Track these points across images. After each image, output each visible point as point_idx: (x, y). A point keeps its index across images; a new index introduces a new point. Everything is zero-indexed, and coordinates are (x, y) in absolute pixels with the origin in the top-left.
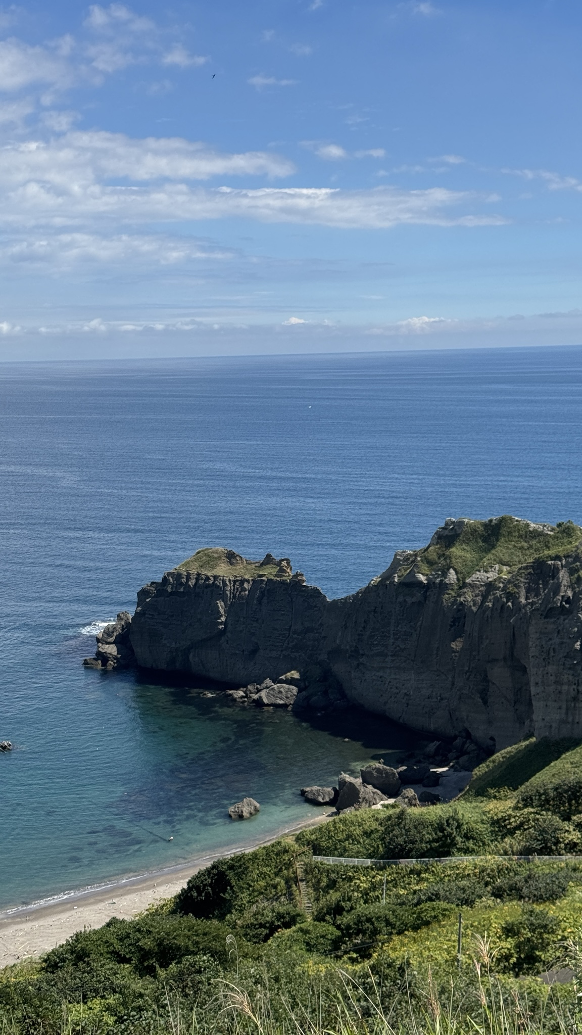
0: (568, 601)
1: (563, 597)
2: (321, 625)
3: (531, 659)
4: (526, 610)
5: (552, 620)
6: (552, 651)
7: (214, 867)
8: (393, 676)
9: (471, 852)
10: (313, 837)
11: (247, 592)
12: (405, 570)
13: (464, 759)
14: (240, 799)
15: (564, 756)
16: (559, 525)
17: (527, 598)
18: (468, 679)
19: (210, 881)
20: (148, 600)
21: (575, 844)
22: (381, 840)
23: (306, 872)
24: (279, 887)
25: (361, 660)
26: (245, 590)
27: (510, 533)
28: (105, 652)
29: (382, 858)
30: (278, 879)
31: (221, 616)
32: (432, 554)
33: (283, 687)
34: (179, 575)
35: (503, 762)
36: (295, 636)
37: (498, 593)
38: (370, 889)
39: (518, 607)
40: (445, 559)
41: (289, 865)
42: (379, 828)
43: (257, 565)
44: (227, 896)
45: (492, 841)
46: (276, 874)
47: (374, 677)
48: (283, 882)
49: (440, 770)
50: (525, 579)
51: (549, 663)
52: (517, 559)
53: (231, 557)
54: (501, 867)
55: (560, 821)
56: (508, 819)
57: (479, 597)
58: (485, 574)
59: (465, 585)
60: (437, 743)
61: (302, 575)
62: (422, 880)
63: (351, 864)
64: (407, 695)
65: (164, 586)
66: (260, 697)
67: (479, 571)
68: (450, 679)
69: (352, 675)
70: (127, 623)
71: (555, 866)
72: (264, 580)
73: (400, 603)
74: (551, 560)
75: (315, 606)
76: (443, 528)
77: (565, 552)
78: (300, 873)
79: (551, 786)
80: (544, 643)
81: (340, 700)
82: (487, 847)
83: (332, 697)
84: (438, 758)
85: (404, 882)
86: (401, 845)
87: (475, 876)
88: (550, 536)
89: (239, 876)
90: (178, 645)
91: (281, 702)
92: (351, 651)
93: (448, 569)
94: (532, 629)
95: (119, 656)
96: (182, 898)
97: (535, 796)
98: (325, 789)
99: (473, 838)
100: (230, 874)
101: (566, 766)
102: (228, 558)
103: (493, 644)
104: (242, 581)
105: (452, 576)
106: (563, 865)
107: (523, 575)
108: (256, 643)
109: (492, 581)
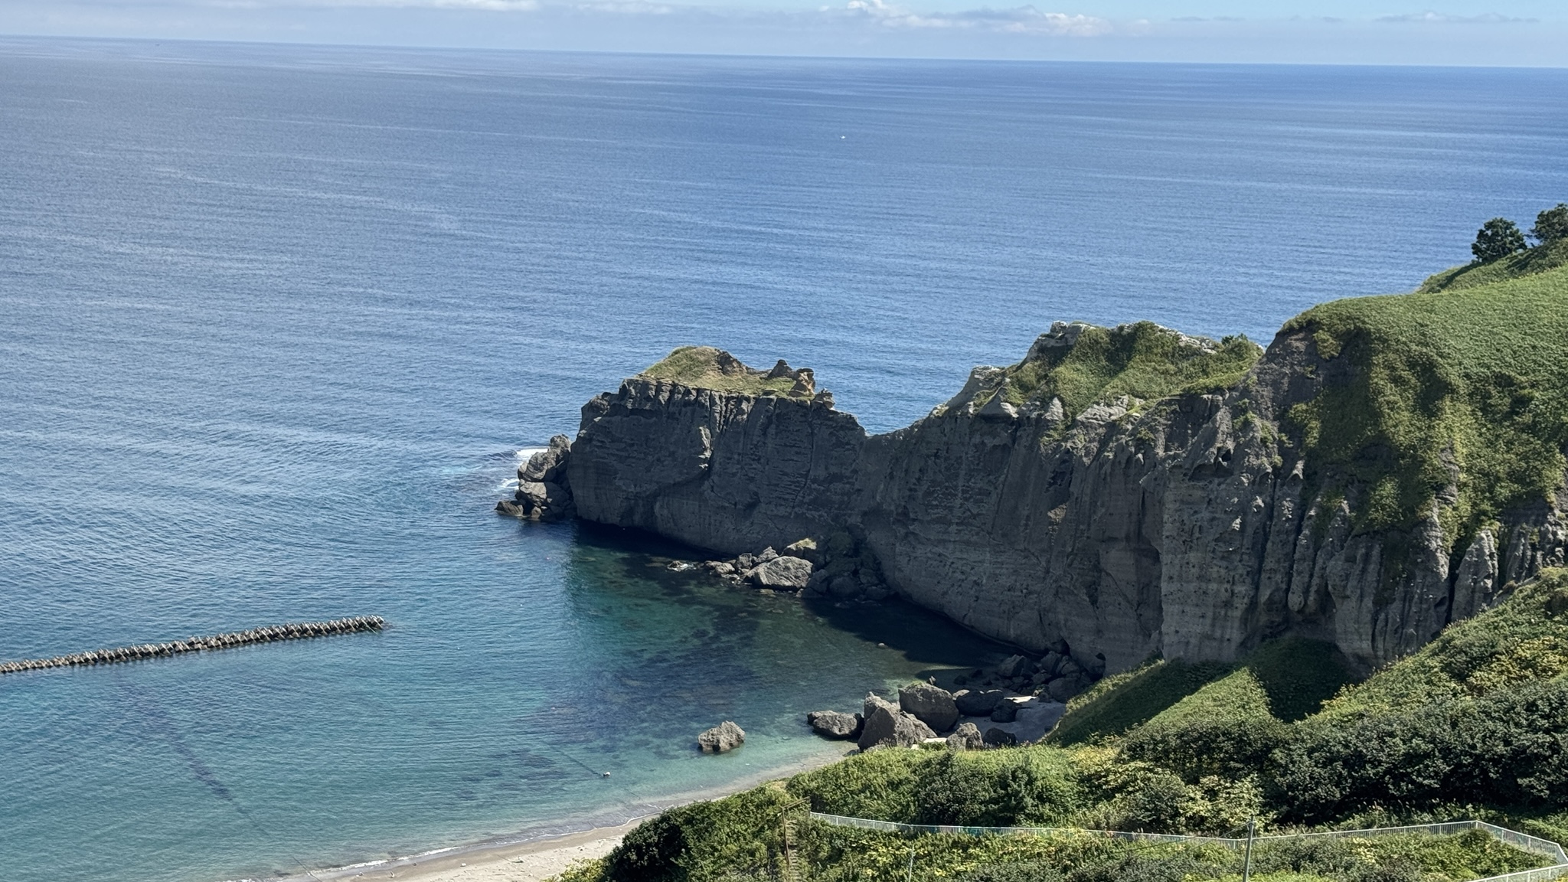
0: (1227, 456)
1: (1219, 449)
2: (855, 472)
3: (1166, 542)
4: (1164, 467)
5: (1201, 484)
6: (1197, 529)
7: (665, 819)
8: (958, 555)
9: (1046, 821)
10: (814, 784)
11: (745, 417)
12: (987, 397)
13: (1056, 684)
14: (718, 723)
15: (1204, 688)
16: (1226, 340)
17: (1167, 449)
18: (1070, 565)
19: (656, 838)
20: (596, 420)
21: (1203, 819)
22: (913, 796)
23: (799, 835)
24: (757, 855)
25: (911, 528)
26: (742, 412)
27: (1149, 349)
28: (530, 494)
29: (913, 821)
30: (757, 843)
31: (705, 449)
32: (1029, 375)
33: (791, 561)
34: (645, 385)
35: (1113, 691)
36: (814, 486)
37: (1124, 439)
38: (891, 866)
39: (1153, 462)
40: (1046, 383)
41: (775, 823)
42: (912, 777)
43: (763, 375)
44: (681, 862)
45: (1078, 807)
46: (755, 835)
47: (929, 555)
48: (764, 848)
49: (1020, 700)
50: (1166, 419)
51: (1191, 547)
52: (1157, 389)
53: (725, 362)
54: (1087, 846)
55: (1183, 784)
56: (1104, 776)
57: (1096, 444)
58: (1106, 408)
59: (1075, 424)
60: (1017, 658)
61: (830, 395)
62: (970, 857)
63: (866, 828)
64: (978, 584)
65: (622, 399)
66: (757, 574)
67: (1098, 404)
68: (1044, 564)
69: (897, 550)
70: (565, 453)
71: (1169, 849)
72: (772, 400)
73: (975, 446)
74: (1209, 393)
75: (848, 444)
76: (1047, 336)
77: (1231, 382)
78: (790, 837)
79: (1173, 731)
80: (1185, 518)
81: (876, 585)
82: (1070, 816)
83: (864, 580)
84: (1018, 680)
85: (942, 858)
86: (942, 804)
87: (1049, 856)
88: (1211, 357)
89: (699, 835)
90: (638, 489)
91: (788, 583)
92: (897, 514)
93: (1051, 399)
94: (1169, 496)
95: (549, 500)
96: (615, 861)
97: (1149, 744)
98: (844, 715)
99: (1051, 801)
100: (687, 831)
101: (1207, 703)
102: (719, 363)
103: (1111, 514)
104: (740, 400)
105: (1056, 409)
106: (1181, 848)
107: (1164, 413)
108: (756, 494)
109: (1116, 421)
